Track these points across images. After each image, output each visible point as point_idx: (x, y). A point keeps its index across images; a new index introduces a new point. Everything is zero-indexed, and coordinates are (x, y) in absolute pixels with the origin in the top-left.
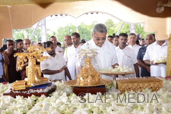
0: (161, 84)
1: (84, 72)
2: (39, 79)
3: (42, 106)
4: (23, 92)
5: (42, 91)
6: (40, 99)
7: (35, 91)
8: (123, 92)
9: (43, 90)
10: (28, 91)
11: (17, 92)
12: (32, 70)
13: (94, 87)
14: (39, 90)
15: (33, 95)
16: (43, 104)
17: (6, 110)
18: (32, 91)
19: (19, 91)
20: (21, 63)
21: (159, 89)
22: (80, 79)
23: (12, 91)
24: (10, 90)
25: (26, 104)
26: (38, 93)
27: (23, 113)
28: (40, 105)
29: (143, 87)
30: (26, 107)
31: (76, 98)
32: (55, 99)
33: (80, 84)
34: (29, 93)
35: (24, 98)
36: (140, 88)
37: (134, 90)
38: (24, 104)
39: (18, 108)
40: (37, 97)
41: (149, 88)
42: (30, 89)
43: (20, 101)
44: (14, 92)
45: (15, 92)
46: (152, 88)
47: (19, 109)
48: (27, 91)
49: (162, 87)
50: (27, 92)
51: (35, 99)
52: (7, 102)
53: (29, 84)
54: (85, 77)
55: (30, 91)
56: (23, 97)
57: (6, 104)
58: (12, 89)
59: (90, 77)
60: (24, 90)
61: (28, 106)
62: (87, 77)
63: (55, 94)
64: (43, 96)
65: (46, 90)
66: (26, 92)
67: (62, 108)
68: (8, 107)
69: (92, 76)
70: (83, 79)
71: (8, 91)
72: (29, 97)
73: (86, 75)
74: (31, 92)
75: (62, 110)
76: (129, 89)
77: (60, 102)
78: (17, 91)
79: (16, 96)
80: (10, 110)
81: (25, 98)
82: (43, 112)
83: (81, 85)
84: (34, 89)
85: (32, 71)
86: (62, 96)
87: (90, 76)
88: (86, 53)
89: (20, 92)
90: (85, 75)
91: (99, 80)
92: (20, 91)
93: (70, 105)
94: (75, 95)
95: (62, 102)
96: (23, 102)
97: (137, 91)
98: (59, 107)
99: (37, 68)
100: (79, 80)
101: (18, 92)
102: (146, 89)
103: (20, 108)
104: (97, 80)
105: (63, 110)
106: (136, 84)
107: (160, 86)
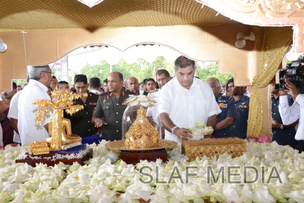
0: (244, 147)
1: (136, 130)
2: (69, 138)
3: (77, 178)
4: (46, 158)
5: (74, 156)
6: (72, 167)
7: (63, 156)
8: (192, 158)
9: (76, 155)
10: (54, 157)
11: (36, 158)
12: (59, 125)
13: (151, 151)
14: (69, 155)
15: (60, 163)
16: (80, 176)
17: (25, 183)
18: (59, 156)
19: (38, 156)
21: (242, 154)
22: (129, 139)
23: (28, 157)
24: (26, 154)
25: (53, 175)
26: (69, 159)
27: (51, 188)
28: (75, 176)
29: (220, 151)
30: (55, 179)
31: (126, 167)
32: (96, 169)
33: (129, 146)
34: (54, 159)
35: (48, 166)
36: (216, 152)
37: (208, 156)
38: (50, 175)
39: (44, 180)
40: (68, 166)
41: (228, 153)
42: (56, 154)
43: (42, 170)
44: (32, 158)
45: (34, 158)
46: (232, 152)
47: (44, 182)
48: (52, 156)
49: (246, 151)
50: (52, 158)
51: (65, 168)
52: (23, 172)
53: (53, 146)
54: (137, 136)
55: (56, 156)
56: (46, 165)
57: (23, 175)
58: (29, 153)
59: (144, 137)
60: (47, 155)
61: (58, 177)
62: (141, 136)
63: (94, 161)
64: (76, 164)
65: (80, 155)
66: (50, 158)
67: (109, 180)
68: (26, 179)
69: (147, 135)
70: (135, 139)
71: (23, 157)
72: (55, 164)
73: (139, 134)
74: (57, 158)
75: (109, 184)
76: (201, 153)
77: (104, 172)
78: (35, 156)
79: (36, 164)
80: (32, 184)
81: (51, 167)
82: (83, 186)
83: (131, 148)
84: (62, 154)
85: (58, 127)
86: (104, 165)
87: (144, 135)
88: (139, 102)
89: (40, 158)
90: (137, 133)
91: (158, 141)
93: (119, 177)
94: (124, 163)
95: (108, 172)
96: (48, 172)
97: (212, 157)
98: (105, 179)
99: (66, 123)
100: (128, 141)
101: (38, 158)
102: (225, 154)
103: (47, 180)
104: (155, 140)
105: (111, 184)
106: (210, 148)
107: (243, 149)
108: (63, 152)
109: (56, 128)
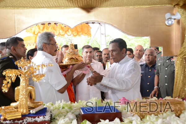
5: (43, 119)
7: (33, 120)
9: (44, 117)
10: (25, 120)
11: (8, 122)
12: (26, 92)
14: (39, 117)
18: (29, 119)
19: (10, 120)
20: (8, 82)
26: (39, 121)
34: (25, 123)
42: (27, 117)
44: (4, 122)
48: (23, 120)
49: (184, 110)
50: (23, 122)
55: (27, 119)
60: (19, 119)
65: (48, 118)
66: (21, 121)
74: (28, 121)
78: (7, 120)
84: (32, 117)
85: (25, 94)
92: (12, 121)
101: (10, 122)
107: (182, 109)
108: (33, 116)
109: (23, 94)
